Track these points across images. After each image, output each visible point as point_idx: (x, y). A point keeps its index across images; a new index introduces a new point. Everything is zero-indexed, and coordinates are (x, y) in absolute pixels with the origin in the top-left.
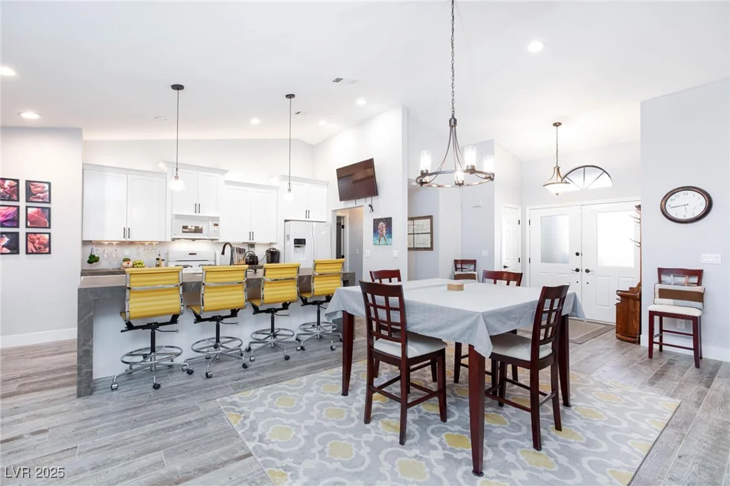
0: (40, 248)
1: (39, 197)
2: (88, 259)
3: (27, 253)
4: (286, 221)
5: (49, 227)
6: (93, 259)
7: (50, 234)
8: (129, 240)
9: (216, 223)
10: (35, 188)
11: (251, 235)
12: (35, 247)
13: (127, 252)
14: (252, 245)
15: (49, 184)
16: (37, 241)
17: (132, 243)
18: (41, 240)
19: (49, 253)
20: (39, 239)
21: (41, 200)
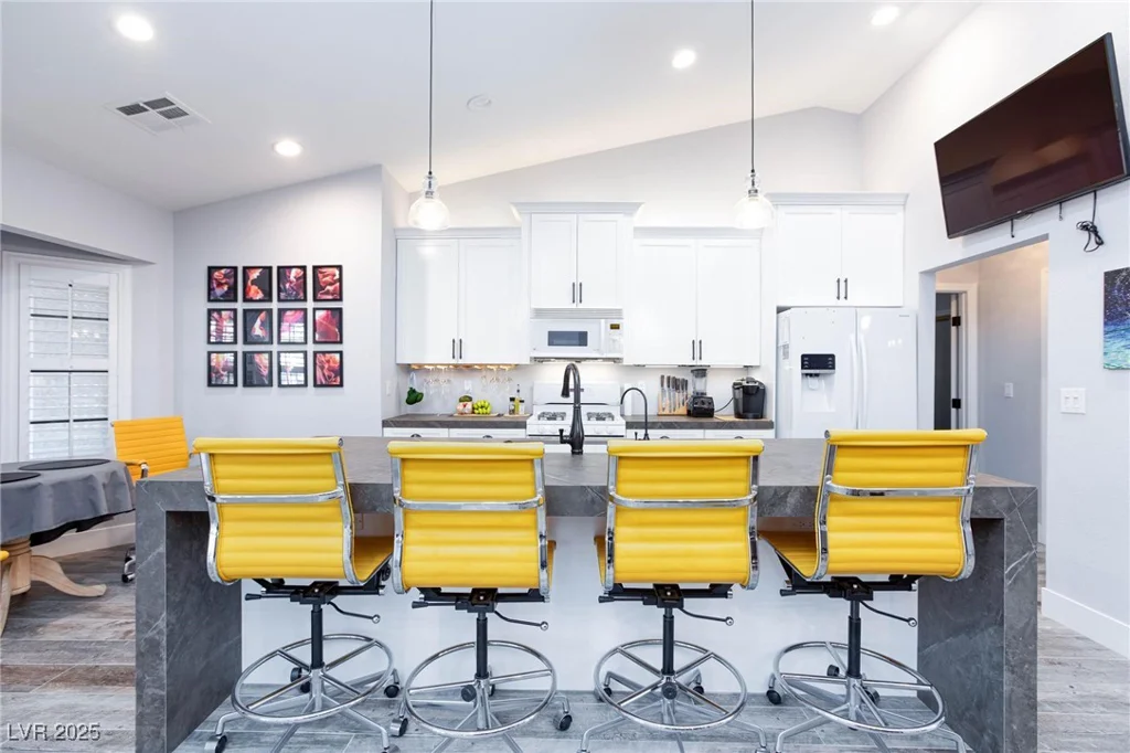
0: (330, 377)
1: (328, 293)
2: (406, 396)
3: (315, 385)
4: (780, 310)
5: (341, 342)
6: (414, 397)
7: (341, 353)
8: (461, 362)
9: (616, 322)
10: (325, 276)
11: (697, 347)
12: (324, 375)
13: (468, 385)
14: (701, 372)
15: (340, 268)
16: (326, 366)
17: (469, 367)
18: (332, 364)
19: (341, 385)
20: (328, 362)
21: (330, 297)
